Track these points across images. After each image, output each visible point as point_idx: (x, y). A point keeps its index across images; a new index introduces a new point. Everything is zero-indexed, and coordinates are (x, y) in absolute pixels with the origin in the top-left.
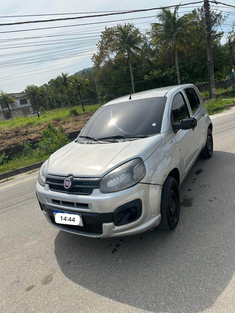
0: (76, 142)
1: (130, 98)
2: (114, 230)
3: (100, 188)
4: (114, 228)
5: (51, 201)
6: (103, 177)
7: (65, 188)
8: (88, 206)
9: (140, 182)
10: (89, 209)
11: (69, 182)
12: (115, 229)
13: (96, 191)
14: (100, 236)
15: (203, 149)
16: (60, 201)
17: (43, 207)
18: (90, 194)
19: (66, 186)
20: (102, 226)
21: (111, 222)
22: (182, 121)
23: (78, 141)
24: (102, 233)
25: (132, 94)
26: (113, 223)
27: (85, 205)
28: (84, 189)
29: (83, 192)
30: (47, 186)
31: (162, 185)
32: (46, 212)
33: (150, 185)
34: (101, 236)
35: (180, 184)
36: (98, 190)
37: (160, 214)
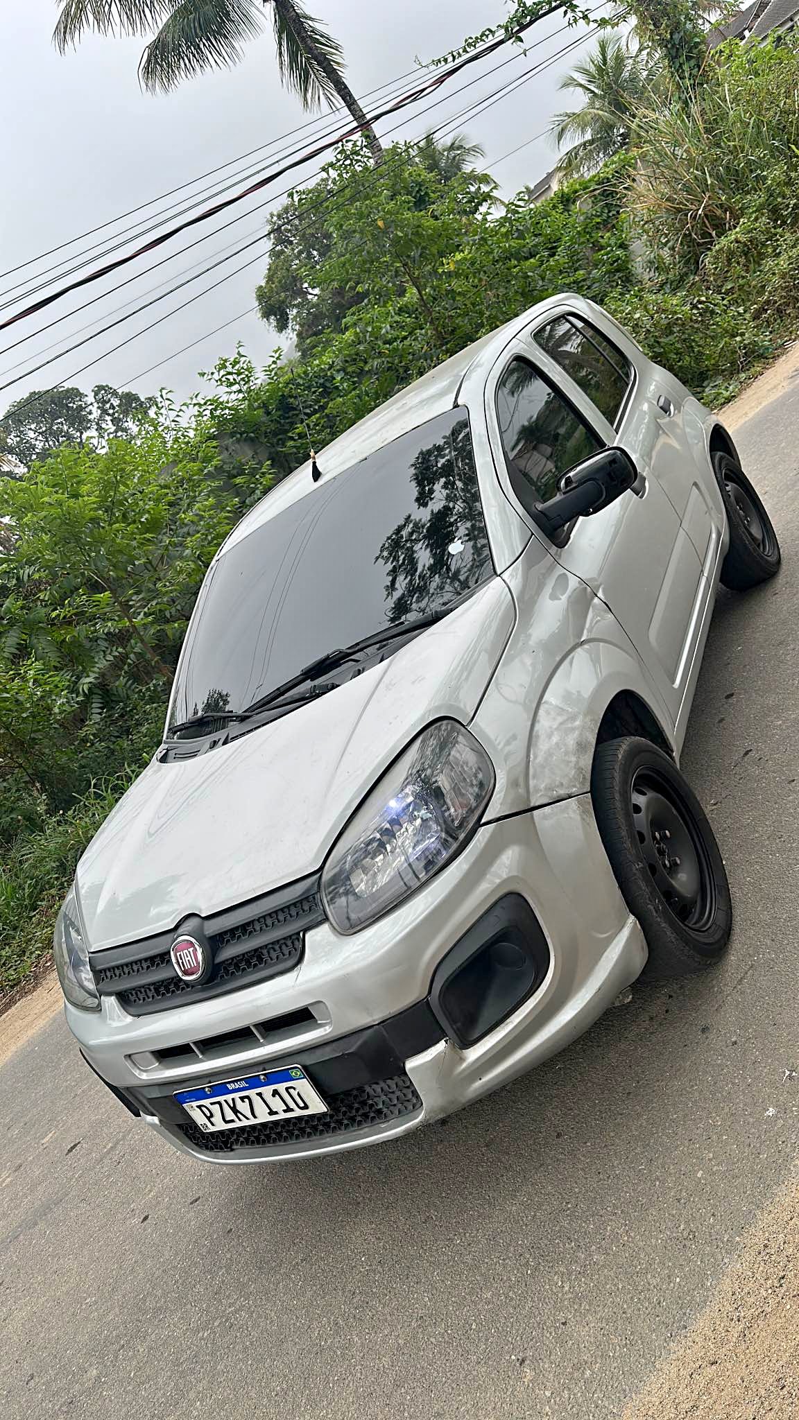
0: (163, 760)
1: (316, 475)
2: (464, 1070)
3: (327, 919)
4: (462, 1060)
5: (154, 1060)
6: (321, 868)
7: (187, 984)
8: (313, 1017)
9: (483, 821)
10: (321, 1026)
11: (191, 950)
12: (464, 1065)
13: (318, 938)
14: (417, 1121)
15: (728, 554)
16: (188, 1045)
17: (131, 1099)
18: (300, 960)
19: (186, 973)
20: (405, 1074)
21: (438, 1042)
22: (569, 482)
23: (172, 754)
24: (418, 1104)
25: (316, 453)
26: (446, 1041)
27: (300, 1018)
28: (265, 951)
29: (267, 966)
30: (110, 1002)
31: (589, 790)
32: (153, 1115)
33: (535, 812)
34: (421, 1117)
35: (672, 751)
36: (326, 927)
37: (632, 918)
